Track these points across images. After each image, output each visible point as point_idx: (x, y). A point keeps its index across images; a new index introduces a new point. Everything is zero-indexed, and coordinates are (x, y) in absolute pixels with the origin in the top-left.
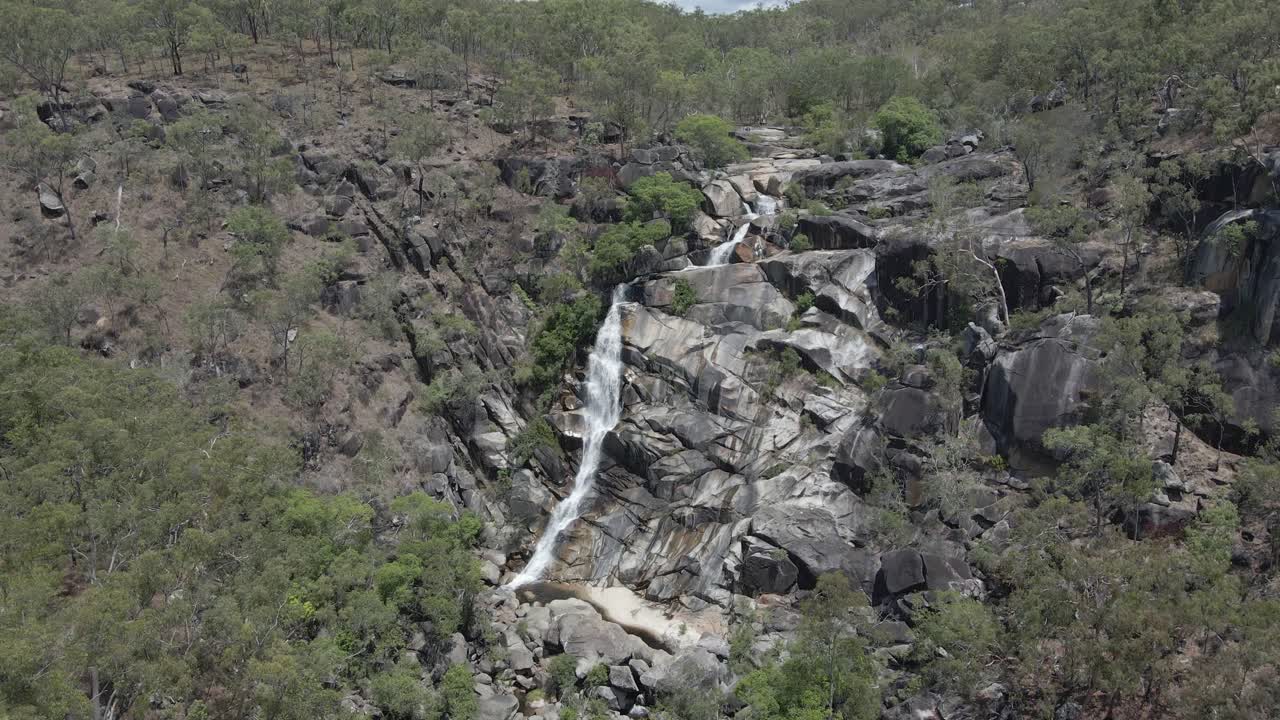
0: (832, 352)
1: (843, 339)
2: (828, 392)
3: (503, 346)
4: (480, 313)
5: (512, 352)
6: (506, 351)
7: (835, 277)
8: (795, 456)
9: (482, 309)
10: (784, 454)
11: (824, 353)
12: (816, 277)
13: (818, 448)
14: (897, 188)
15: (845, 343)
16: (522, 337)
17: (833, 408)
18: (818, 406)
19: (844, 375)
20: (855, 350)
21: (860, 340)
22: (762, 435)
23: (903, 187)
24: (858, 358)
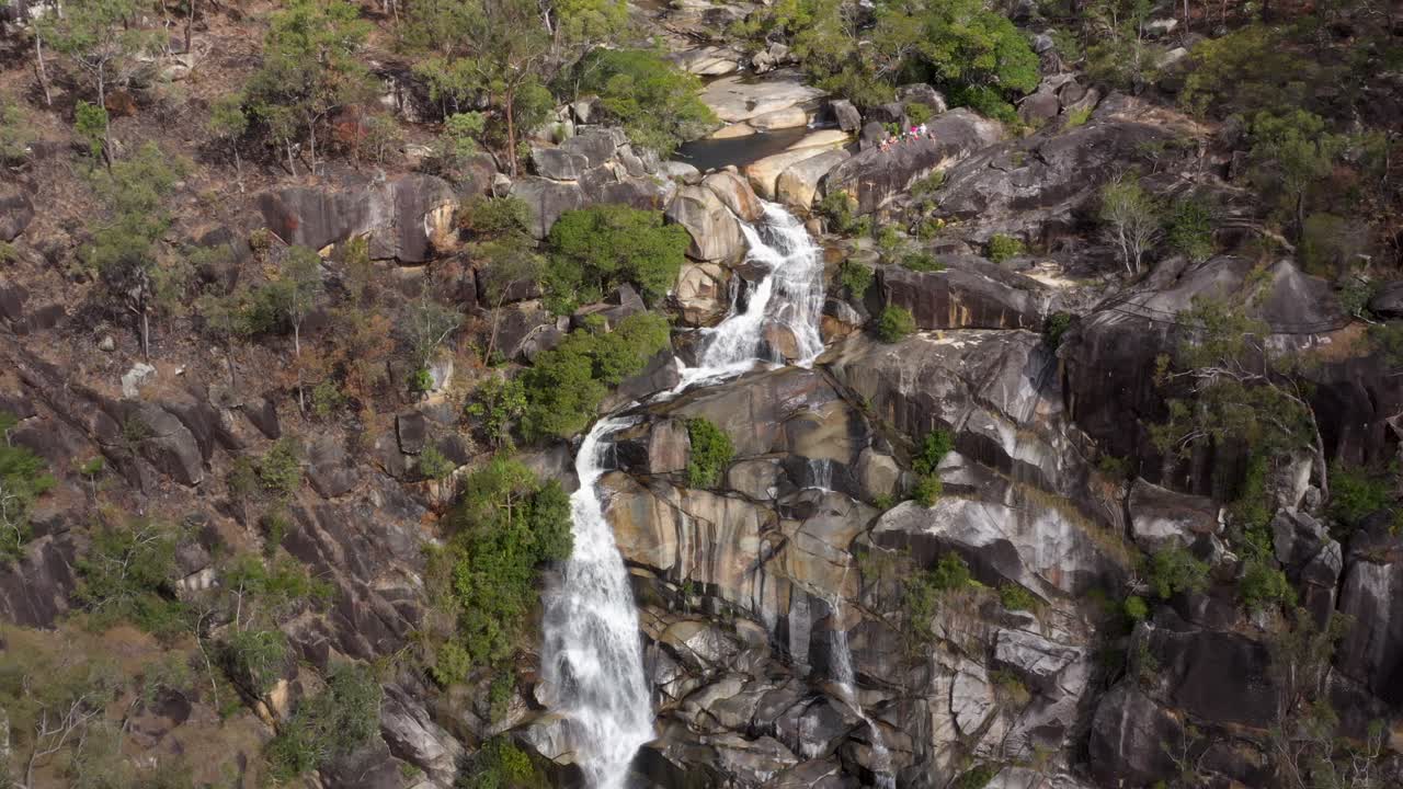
0: (1015, 542)
1: (1026, 515)
2: (1027, 621)
3: (383, 603)
4: (321, 544)
5: (407, 612)
6: (395, 614)
7: (982, 395)
8: (1002, 748)
9: (325, 536)
10: (981, 746)
11: (1003, 548)
12: (950, 398)
13: (1040, 731)
14: (1024, 192)
15: (1031, 523)
16: (417, 578)
17: (1047, 652)
18: (1021, 652)
19: (1046, 585)
20: (1052, 534)
21: (1054, 515)
22: (930, 715)
23: (1034, 190)
24: (1063, 551)
